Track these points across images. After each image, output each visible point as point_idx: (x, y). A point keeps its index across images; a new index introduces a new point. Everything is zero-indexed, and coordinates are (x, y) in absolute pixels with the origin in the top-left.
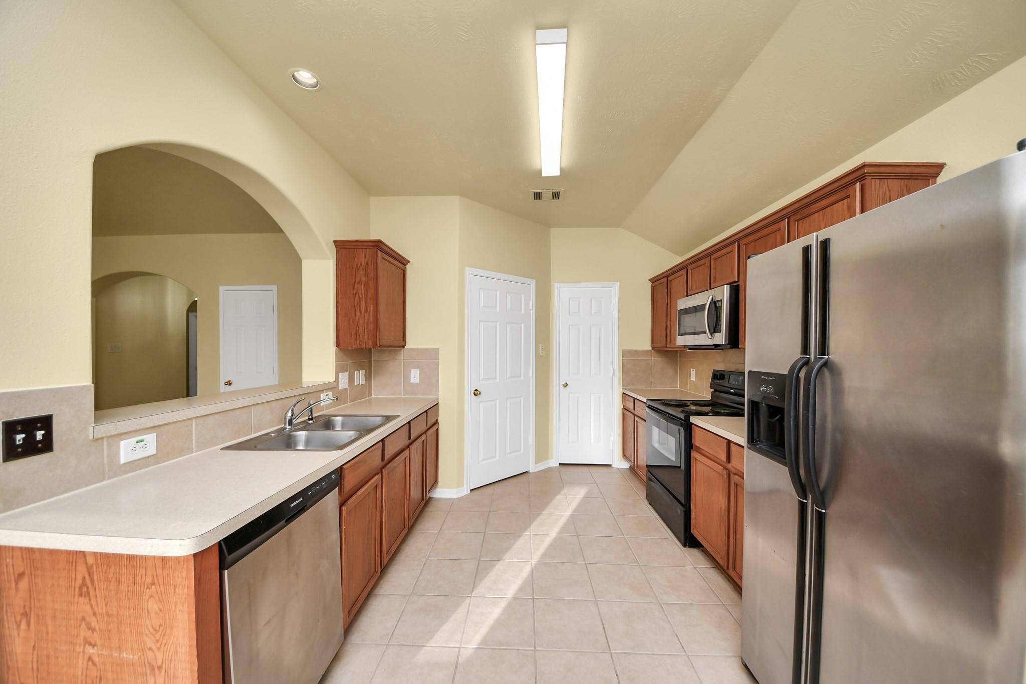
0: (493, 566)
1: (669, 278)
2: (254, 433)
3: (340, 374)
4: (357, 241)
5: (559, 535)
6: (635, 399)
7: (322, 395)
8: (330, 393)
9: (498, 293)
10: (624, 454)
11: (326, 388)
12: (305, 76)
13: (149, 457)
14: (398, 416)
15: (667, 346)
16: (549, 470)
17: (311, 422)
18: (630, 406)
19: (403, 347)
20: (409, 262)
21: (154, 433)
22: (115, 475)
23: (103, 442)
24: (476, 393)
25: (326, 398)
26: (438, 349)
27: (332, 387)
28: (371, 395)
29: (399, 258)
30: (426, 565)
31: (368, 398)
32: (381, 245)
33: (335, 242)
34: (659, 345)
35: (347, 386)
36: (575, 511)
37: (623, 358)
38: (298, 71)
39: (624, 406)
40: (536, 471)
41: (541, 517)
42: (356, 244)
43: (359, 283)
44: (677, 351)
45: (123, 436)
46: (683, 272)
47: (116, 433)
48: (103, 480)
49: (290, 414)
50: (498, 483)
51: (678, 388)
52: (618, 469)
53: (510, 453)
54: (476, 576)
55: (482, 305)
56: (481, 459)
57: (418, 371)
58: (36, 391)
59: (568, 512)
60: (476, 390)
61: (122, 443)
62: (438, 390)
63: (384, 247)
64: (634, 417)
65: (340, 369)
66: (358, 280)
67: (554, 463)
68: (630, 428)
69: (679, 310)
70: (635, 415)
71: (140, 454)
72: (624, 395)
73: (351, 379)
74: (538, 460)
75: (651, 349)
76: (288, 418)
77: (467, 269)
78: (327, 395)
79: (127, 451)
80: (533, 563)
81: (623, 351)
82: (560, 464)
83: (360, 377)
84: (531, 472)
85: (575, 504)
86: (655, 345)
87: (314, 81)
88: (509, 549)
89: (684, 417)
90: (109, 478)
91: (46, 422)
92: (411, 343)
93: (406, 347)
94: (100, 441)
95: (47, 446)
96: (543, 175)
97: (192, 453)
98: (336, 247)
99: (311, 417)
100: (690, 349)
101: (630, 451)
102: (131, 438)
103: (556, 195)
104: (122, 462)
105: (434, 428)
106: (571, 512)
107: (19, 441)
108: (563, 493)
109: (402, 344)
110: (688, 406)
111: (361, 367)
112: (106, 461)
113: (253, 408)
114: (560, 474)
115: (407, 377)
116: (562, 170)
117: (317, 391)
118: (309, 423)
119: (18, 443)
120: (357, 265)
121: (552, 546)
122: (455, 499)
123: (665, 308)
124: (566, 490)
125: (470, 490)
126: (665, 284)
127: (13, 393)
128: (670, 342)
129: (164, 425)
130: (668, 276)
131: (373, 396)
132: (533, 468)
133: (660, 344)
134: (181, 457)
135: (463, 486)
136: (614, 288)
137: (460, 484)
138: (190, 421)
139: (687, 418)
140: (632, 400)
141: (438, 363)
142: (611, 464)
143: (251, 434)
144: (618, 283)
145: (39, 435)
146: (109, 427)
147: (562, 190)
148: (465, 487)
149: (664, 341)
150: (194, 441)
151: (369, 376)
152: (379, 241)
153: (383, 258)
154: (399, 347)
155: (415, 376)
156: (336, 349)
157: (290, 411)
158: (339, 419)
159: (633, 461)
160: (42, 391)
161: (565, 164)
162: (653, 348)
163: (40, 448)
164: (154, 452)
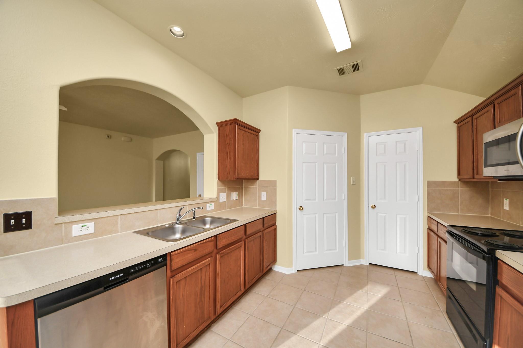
0: (288, 337)
1: (474, 117)
2: (159, 224)
3: (220, 194)
4: (226, 121)
5: (350, 327)
6: (438, 223)
7: (207, 205)
8: (213, 204)
9: (317, 144)
10: (429, 266)
11: (210, 201)
12: (177, 30)
13: (90, 234)
14: (238, 220)
15: (474, 178)
16: (359, 267)
17: (194, 219)
18: (434, 228)
19: (258, 179)
20: (261, 130)
21: (94, 222)
22: (69, 242)
23: (62, 226)
24: (301, 208)
25: (210, 207)
26: (276, 181)
27: (215, 201)
28: (243, 205)
29: (253, 129)
30: (248, 319)
31: (240, 207)
32: (238, 122)
33: (216, 123)
34: (465, 177)
35: (225, 200)
36: (371, 307)
37: (428, 187)
38: (172, 27)
39: (429, 227)
40: (349, 265)
41: (341, 305)
42: (225, 123)
43: (227, 144)
44: (488, 182)
45: (74, 223)
46: (490, 108)
47: (69, 221)
48: (62, 244)
49: (178, 215)
50: (318, 270)
51: (490, 215)
52: (423, 277)
53: (327, 250)
54: (274, 342)
55: (304, 152)
56: (305, 251)
57: (265, 193)
58: (23, 200)
59: (365, 307)
60: (301, 207)
61: (73, 226)
62: (276, 205)
63: (240, 123)
64: (437, 238)
65: (219, 191)
66: (227, 143)
67: (364, 262)
68: (434, 246)
69: (485, 143)
70: (438, 236)
71: (84, 232)
72: (429, 218)
73: (228, 197)
74: (351, 258)
75: (457, 180)
76: (177, 217)
77: (294, 130)
78: (210, 205)
79: (76, 230)
80: (320, 346)
81: (429, 182)
82: (370, 264)
83: (234, 196)
84: (345, 266)
85: (373, 300)
86: (461, 177)
87: (182, 33)
88: (306, 325)
89: (488, 250)
90: (65, 243)
91: (28, 215)
92: (262, 177)
93: (259, 179)
94: (60, 225)
95: (29, 226)
96: (337, 52)
97: (118, 233)
98: (218, 126)
99: (194, 217)
100: (499, 180)
101: (434, 265)
102: (79, 224)
103: (356, 67)
104: (73, 235)
105: (273, 228)
106: (368, 308)
107: (12, 223)
108: (366, 288)
109: (257, 177)
110: (498, 236)
111: (234, 190)
112: (63, 234)
113: (159, 211)
114: (368, 272)
115: (260, 197)
116: (353, 44)
117: (204, 203)
118: (193, 220)
119: (12, 224)
120: (226, 135)
121: (340, 335)
122: (286, 274)
123: (471, 144)
124: (369, 287)
125: (297, 270)
126: (470, 122)
127: (9, 201)
128: (477, 174)
129: (99, 218)
130: (473, 115)
131: (244, 206)
132: (347, 263)
133: (467, 175)
134: (110, 235)
135: (292, 267)
136: (418, 132)
137: (290, 265)
138: (117, 217)
139: (491, 252)
140: (436, 223)
141: (276, 188)
142: (417, 272)
143: (158, 224)
144: (422, 128)
145: (24, 221)
146: (65, 219)
147: (359, 62)
148: (293, 268)
149: (471, 173)
150: (119, 227)
151: (241, 195)
152: (236, 119)
153: (239, 129)
154: (254, 179)
155: (264, 196)
156: (217, 181)
157: (178, 214)
158: (208, 219)
159: (436, 274)
160: (26, 200)
161: (354, 39)
162: (460, 180)
163: (24, 227)
164: (93, 232)
